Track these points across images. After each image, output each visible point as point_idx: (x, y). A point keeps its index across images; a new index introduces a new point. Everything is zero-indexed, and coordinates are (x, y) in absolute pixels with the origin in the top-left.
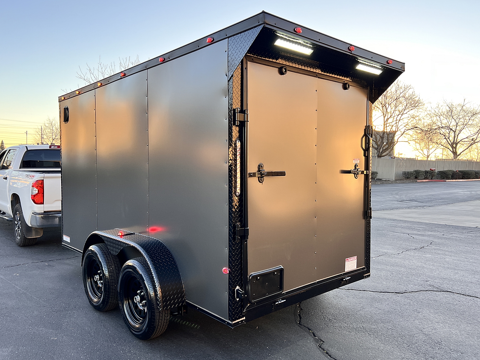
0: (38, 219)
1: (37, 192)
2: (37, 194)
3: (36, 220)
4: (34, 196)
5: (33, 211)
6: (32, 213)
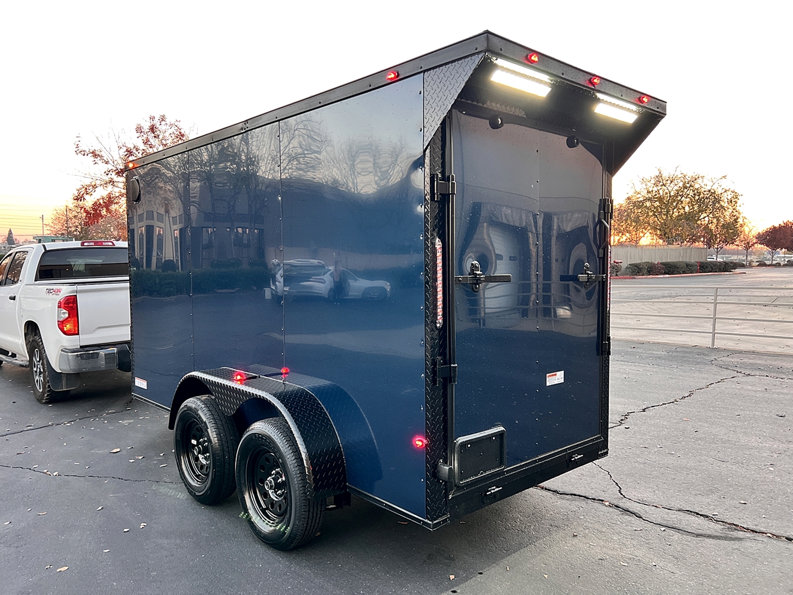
0: (70, 358)
1: (67, 315)
2: (68, 318)
3: (68, 359)
4: (62, 322)
5: (63, 346)
6: (62, 350)
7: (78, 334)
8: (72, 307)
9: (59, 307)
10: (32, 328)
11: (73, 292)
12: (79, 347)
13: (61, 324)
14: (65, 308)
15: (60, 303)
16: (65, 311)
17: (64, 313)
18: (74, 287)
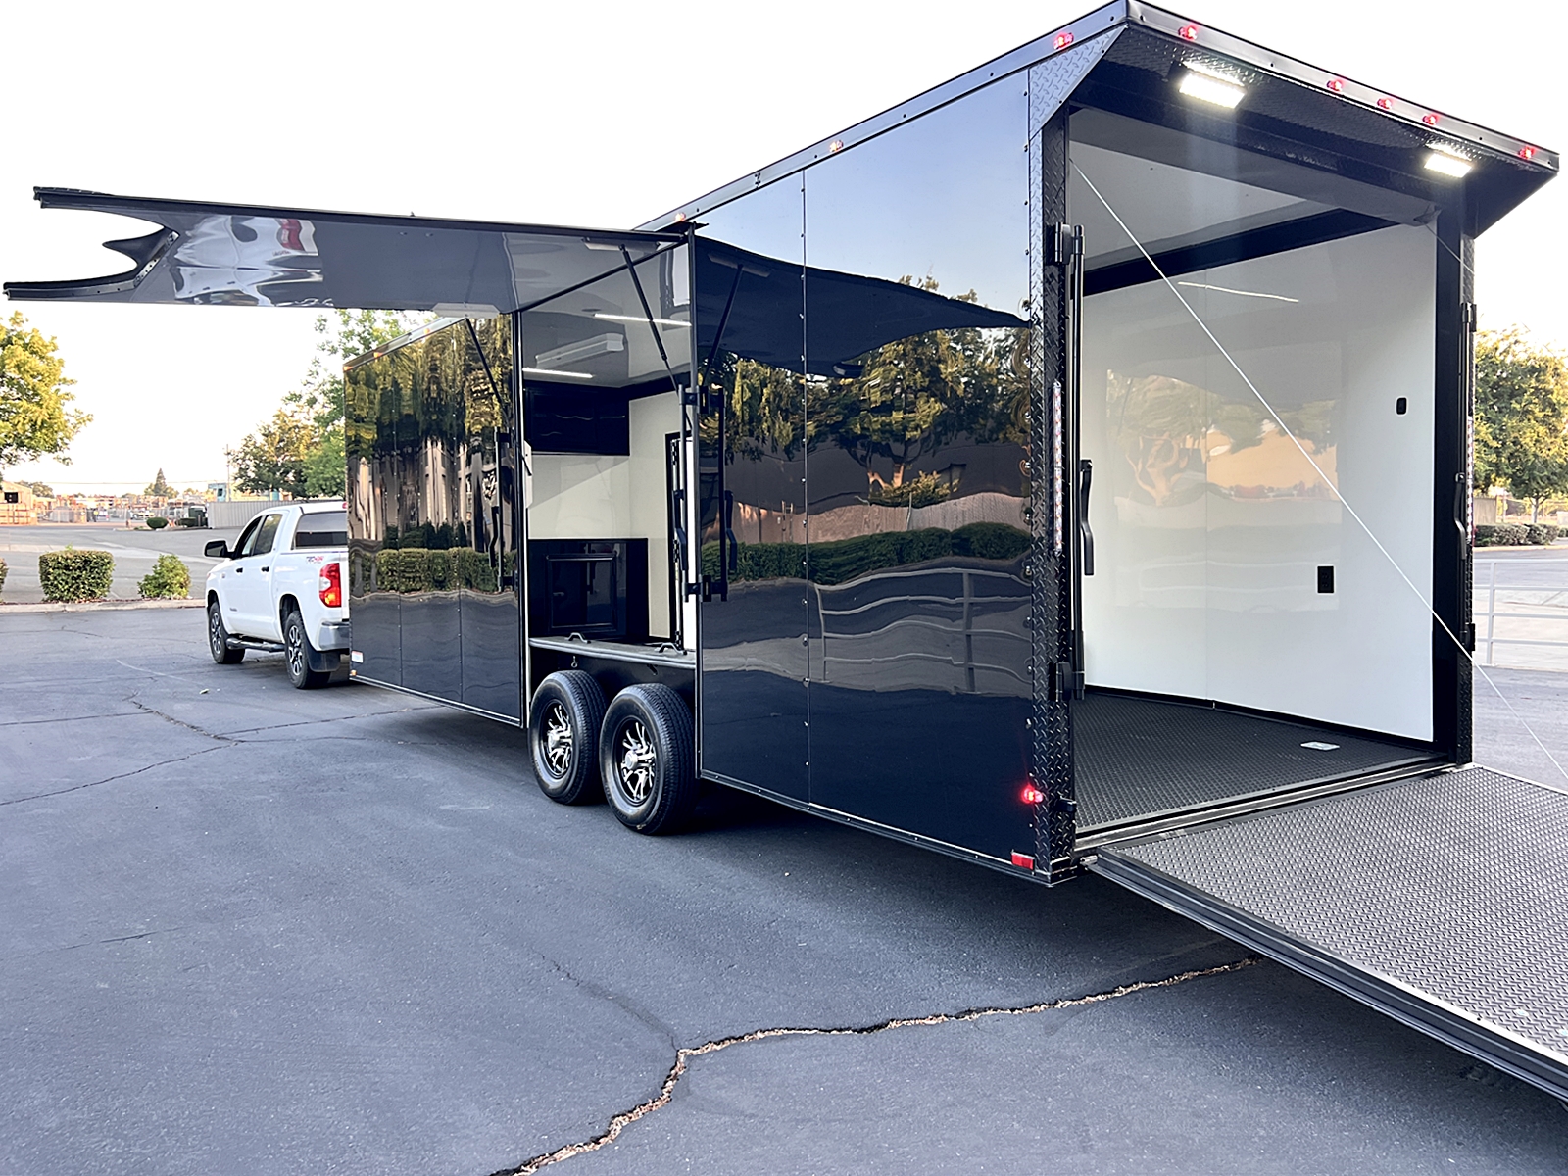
7: (340, 606)
8: (334, 576)
9: (322, 576)
10: (289, 603)
11: (336, 559)
12: (341, 621)
13: (323, 595)
14: (329, 577)
15: (322, 571)
16: (326, 580)
17: (326, 583)
18: (337, 555)
